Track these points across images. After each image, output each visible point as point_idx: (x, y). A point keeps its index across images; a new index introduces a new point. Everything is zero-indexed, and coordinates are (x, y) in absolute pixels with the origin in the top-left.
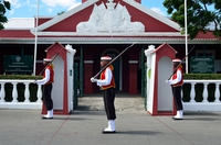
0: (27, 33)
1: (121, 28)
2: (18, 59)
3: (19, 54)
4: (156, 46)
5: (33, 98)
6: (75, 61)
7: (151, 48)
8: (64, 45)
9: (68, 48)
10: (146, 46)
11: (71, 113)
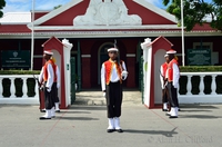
0: (23, 28)
1: (118, 21)
2: (15, 54)
3: (17, 50)
4: (153, 39)
5: (31, 94)
6: (72, 55)
7: (148, 41)
8: (61, 39)
9: (65, 42)
10: (142, 39)
11: (69, 108)
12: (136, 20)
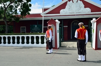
0: (39, 15)
1: (80, 11)
2: (36, 26)
3: (36, 24)
4: (96, 18)
5: (43, 43)
6: (60, 26)
7: (94, 19)
8: (55, 20)
9: (57, 21)
10: (92, 19)
11: (58, 49)
12: (88, 10)
